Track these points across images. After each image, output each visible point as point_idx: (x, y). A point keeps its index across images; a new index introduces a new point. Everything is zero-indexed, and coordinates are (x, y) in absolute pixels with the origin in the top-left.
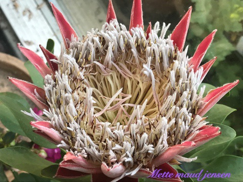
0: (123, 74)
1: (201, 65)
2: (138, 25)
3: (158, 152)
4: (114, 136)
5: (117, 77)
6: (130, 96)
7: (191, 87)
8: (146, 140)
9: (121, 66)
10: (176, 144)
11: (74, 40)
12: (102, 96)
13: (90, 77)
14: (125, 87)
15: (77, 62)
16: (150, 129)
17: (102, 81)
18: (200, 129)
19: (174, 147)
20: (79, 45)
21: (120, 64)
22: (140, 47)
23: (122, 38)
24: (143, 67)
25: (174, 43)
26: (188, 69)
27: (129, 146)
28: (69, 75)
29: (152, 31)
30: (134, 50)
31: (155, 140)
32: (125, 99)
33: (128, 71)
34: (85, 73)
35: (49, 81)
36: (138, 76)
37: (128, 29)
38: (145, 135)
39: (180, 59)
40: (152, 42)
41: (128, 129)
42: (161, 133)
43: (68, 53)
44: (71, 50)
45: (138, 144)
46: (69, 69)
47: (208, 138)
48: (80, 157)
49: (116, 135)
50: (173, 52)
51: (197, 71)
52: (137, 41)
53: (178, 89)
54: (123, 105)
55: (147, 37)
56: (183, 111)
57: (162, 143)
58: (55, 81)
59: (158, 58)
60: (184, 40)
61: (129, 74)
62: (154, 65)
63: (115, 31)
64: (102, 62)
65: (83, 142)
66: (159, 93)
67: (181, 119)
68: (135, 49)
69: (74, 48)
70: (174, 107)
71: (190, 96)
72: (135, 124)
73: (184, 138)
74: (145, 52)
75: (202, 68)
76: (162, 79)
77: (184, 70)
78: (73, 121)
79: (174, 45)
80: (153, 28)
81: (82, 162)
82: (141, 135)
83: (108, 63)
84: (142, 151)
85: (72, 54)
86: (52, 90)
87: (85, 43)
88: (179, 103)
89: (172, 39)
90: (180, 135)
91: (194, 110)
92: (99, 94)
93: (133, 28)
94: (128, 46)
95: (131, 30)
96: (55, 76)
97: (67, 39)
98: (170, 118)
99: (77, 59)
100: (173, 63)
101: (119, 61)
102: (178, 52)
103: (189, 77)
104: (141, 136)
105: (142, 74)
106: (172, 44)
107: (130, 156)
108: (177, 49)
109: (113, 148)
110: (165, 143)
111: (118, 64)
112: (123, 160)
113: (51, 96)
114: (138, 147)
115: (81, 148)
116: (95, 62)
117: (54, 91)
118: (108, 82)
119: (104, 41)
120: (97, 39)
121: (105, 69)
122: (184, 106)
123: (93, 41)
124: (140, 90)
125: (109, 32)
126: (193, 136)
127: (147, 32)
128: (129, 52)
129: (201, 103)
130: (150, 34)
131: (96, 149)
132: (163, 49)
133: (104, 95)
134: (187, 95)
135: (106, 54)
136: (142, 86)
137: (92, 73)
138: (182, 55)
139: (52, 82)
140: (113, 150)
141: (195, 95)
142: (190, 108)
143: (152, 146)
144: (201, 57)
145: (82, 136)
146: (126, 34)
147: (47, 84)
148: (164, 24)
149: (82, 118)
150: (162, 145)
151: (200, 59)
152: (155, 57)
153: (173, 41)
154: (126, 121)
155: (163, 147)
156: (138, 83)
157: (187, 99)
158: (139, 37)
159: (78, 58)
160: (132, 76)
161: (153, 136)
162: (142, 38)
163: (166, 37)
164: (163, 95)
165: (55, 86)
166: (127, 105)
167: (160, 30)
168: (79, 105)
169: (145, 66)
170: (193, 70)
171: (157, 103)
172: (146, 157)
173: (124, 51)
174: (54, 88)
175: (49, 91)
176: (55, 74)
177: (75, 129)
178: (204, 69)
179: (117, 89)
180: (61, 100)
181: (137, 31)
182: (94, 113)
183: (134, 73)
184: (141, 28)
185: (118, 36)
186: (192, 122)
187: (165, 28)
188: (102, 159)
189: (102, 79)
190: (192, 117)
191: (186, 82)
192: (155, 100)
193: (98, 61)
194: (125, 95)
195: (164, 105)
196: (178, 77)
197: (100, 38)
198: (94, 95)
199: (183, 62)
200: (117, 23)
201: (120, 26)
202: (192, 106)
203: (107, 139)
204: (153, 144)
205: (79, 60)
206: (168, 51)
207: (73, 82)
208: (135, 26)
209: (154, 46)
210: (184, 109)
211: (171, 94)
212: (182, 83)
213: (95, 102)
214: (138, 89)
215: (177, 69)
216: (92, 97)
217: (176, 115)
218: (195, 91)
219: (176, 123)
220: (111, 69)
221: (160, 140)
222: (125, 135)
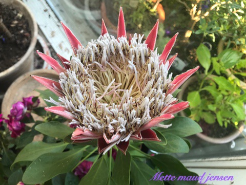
0: (115, 70)
2: (123, 36)
3: (143, 123)
4: (111, 113)
5: (111, 72)
6: (121, 84)
7: (162, 75)
8: (134, 114)
9: (113, 65)
10: (155, 115)
11: (80, 48)
12: (102, 85)
13: (93, 73)
14: (117, 78)
16: (136, 106)
17: (101, 76)
18: (172, 104)
20: (83, 51)
21: (113, 63)
22: (125, 51)
23: (112, 44)
24: (128, 63)
26: (159, 62)
27: (122, 121)
28: (77, 72)
29: (133, 39)
30: (121, 52)
31: (140, 114)
32: (118, 86)
33: (118, 68)
34: (88, 70)
35: (63, 77)
36: (125, 70)
37: (116, 38)
38: (134, 111)
39: (153, 56)
40: (133, 46)
41: (121, 107)
42: (145, 108)
44: (78, 55)
45: (128, 117)
46: (77, 67)
47: (179, 110)
48: (87, 132)
49: (113, 113)
50: (148, 52)
51: (166, 64)
52: (123, 46)
53: (154, 77)
54: (116, 90)
55: (130, 44)
57: (146, 116)
58: (67, 76)
59: (138, 56)
60: (155, 44)
61: (119, 70)
62: (136, 62)
63: (107, 40)
64: (100, 62)
65: (89, 119)
66: (140, 81)
67: (158, 97)
69: (80, 53)
70: (153, 89)
71: (162, 81)
72: (125, 103)
73: (160, 111)
74: (128, 54)
76: (141, 72)
77: (157, 63)
78: (81, 104)
79: (148, 47)
81: (89, 134)
82: (130, 111)
83: (104, 63)
84: (132, 123)
85: (78, 57)
86: (65, 83)
87: (87, 49)
88: (155, 86)
89: (146, 44)
90: (158, 108)
91: (166, 90)
92: (99, 84)
94: (117, 51)
95: (118, 39)
96: (67, 73)
97: (75, 48)
98: (150, 98)
100: (148, 59)
101: (111, 61)
102: (151, 52)
103: (161, 68)
105: (128, 69)
107: (124, 127)
108: (150, 50)
109: (111, 123)
110: (148, 115)
111: (111, 64)
112: (118, 130)
113: (65, 87)
115: (87, 124)
116: (95, 62)
117: (67, 83)
118: (105, 76)
119: (100, 48)
120: (95, 46)
121: (102, 67)
122: (159, 88)
123: (92, 47)
124: (127, 80)
125: (103, 41)
126: (167, 109)
127: (129, 40)
128: (118, 55)
129: (171, 85)
130: (131, 41)
131: (99, 123)
132: (141, 50)
134: (160, 81)
135: (102, 56)
136: (128, 78)
137: (94, 70)
138: (154, 53)
139: (65, 77)
140: (112, 125)
141: (166, 80)
142: (163, 89)
143: (139, 118)
145: (88, 115)
146: (115, 41)
147: (61, 79)
148: (140, 35)
149: (88, 102)
150: (146, 118)
152: (136, 56)
154: (119, 101)
156: (125, 75)
157: (161, 83)
158: (124, 43)
159: (83, 60)
160: (121, 71)
161: (139, 112)
162: (126, 44)
166: (119, 90)
168: (85, 92)
170: (163, 63)
171: (139, 88)
172: (135, 127)
173: (114, 53)
175: (63, 84)
177: (83, 110)
178: (169, 62)
179: (112, 80)
180: (72, 89)
181: (122, 39)
182: (97, 97)
183: (122, 69)
184: (125, 38)
185: (110, 43)
186: (165, 99)
188: (104, 130)
189: (101, 74)
190: (166, 95)
191: (159, 71)
192: (137, 85)
193: (97, 62)
194: (117, 84)
195: (145, 89)
198: (95, 84)
199: (155, 58)
200: (108, 35)
201: (110, 37)
203: (106, 116)
205: (83, 62)
206: (145, 51)
207: (80, 76)
208: (120, 36)
209: (135, 49)
210: (160, 91)
211: (149, 80)
212: (156, 73)
213: (96, 90)
214: (125, 80)
215: (152, 63)
216: (94, 86)
217: (154, 95)
218: (165, 77)
219: (155, 101)
220: (107, 67)
221: (145, 114)
222: (119, 112)
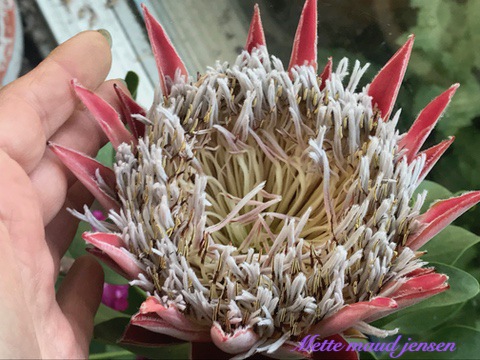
0: (268, 155)
1: (421, 150)
2: (306, 62)
3: (323, 313)
4: (240, 273)
5: (257, 158)
6: (278, 198)
7: (398, 192)
8: (302, 287)
9: (266, 139)
10: (361, 299)
11: (181, 81)
12: (224, 193)
13: (205, 154)
14: (271, 179)
15: (181, 123)
16: (312, 265)
17: (227, 165)
18: (409, 275)
19: (355, 306)
20: (189, 92)
21: (265, 133)
22: (306, 105)
23: (272, 85)
24: (307, 143)
25: (373, 102)
26: (395, 155)
27: (267, 295)
28: (165, 147)
29: (333, 75)
30: (294, 110)
31: (319, 289)
32: (269, 203)
33: (279, 148)
34: (195, 145)
35: (126, 156)
36: (298, 159)
37: (286, 67)
38: (301, 278)
39: (382, 134)
40: (330, 98)
41: (269, 262)
42: (332, 276)
43: (167, 105)
44: (173, 100)
45: (285, 292)
46: (166, 136)
47: (422, 294)
48: (171, 309)
49: (245, 272)
50: (371, 120)
51: (414, 162)
52: (301, 93)
53: (373, 193)
54: (264, 214)
55: (322, 87)
56: (378, 237)
57: (332, 296)
58: (137, 156)
59: (339, 129)
60: (394, 99)
61: (280, 155)
62: (331, 143)
63: (261, 70)
64: (230, 128)
65: (181, 279)
66: (335, 197)
67: (374, 251)
68: (297, 109)
69: (179, 96)
70: (362, 228)
71: (395, 208)
72: (283, 254)
73: (376, 289)
74: (314, 115)
75: (424, 155)
76: (343, 171)
77: (388, 157)
78: (165, 237)
79: (373, 105)
80: (334, 70)
81: (175, 318)
82: (294, 276)
83: (242, 131)
84: (292, 307)
85: (173, 107)
86: (129, 174)
87: (202, 88)
88: (373, 221)
89: (370, 95)
90: (369, 283)
91: (402, 236)
92: (218, 188)
93: (297, 66)
94: (283, 101)
95: (293, 70)
96: (138, 147)
97: (168, 77)
98: (352, 248)
99: (182, 117)
100: (367, 141)
101: (263, 128)
102: (380, 120)
103: (397, 171)
104: (293, 279)
105: (306, 158)
106: (370, 103)
107: (268, 315)
108: (379, 115)
109: (238, 298)
110: (339, 295)
111: (260, 134)
112: (253, 321)
113: (126, 184)
114: (286, 300)
115: (174, 291)
116: (216, 126)
117: (133, 176)
118: (239, 166)
119: (237, 87)
120: (224, 82)
121: (235, 141)
122: (383, 227)
123: (216, 86)
124: (300, 187)
125: (249, 71)
126: (393, 287)
127: (324, 76)
128: (283, 112)
129: (416, 224)
130: (327, 81)
131: (205, 295)
132: (351, 113)
133: (228, 191)
134: (389, 207)
135: (239, 112)
136: (304, 181)
137: (210, 146)
138: (388, 127)
139: (131, 158)
140: (237, 302)
141: (405, 208)
142: (393, 233)
143: (313, 299)
144: (424, 134)
145: (179, 269)
146: (282, 77)
147: (120, 162)
148: (358, 63)
149: (183, 232)
150: (332, 300)
151: (421, 138)
152: (334, 125)
153: (371, 98)
154: (266, 245)
155: (335, 303)
156: (297, 173)
157: (389, 214)
158: (306, 84)
159: (185, 116)
160: (285, 159)
161: (317, 281)
162: (311, 86)
163: (358, 90)
164: (343, 201)
165: (135, 166)
166: (271, 215)
167: (347, 74)
168: (178, 207)
169: (312, 142)
170: (405, 159)
171: (329, 217)
172: (299, 320)
173: (275, 110)
174: (134, 171)
175: (124, 175)
176: (138, 143)
177: (168, 254)
178: (428, 158)
179: (255, 181)
180: (144, 193)
181: (304, 73)
182: (207, 226)
183: (290, 154)
184: (312, 68)
185: (266, 80)
186: (394, 260)
187: (359, 71)
188: (214, 316)
189: (228, 160)
190: (397, 250)
191: (390, 180)
192: (326, 209)
193: (223, 125)
194: (269, 196)
195: (343, 221)
196: (375, 169)
197: (231, 80)
198: (208, 189)
199: (388, 141)
200: (265, 54)
201: (271, 59)
202: (397, 229)
203: (228, 279)
204: (315, 296)
205: (185, 121)
206: (361, 116)
207: (171, 161)
208: (300, 63)
209: (334, 106)
210: (382, 234)
211: (359, 202)
212: (382, 182)
213: (210, 204)
214: (295, 186)
215: (375, 155)
216: (205, 194)
217: (365, 244)
218: (407, 200)
219: (364, 259)
220: (247, 143)
221: (330, 290)
222: (262, 273)
